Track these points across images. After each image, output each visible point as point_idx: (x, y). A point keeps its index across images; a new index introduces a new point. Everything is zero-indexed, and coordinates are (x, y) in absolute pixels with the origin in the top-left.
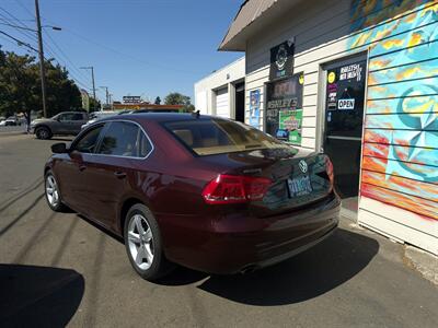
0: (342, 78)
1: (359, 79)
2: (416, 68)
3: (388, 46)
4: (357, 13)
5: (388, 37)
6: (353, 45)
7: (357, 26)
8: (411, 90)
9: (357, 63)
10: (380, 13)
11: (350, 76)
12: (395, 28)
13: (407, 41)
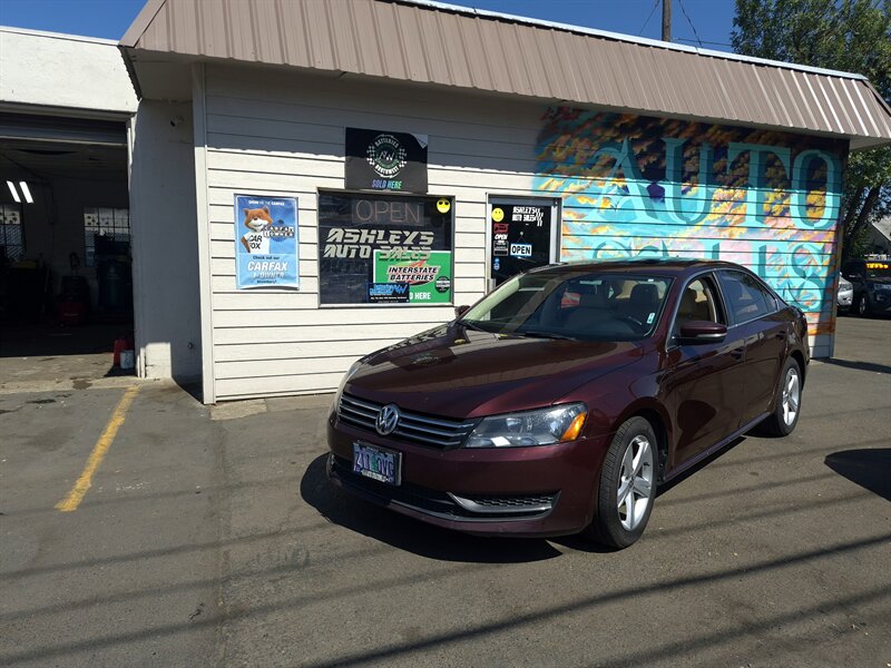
0: (515, 218)
1: (540, 224)
2: (608, 227)
3: (583, 201)
4: (544, 154)
5: (580, 192)
6: (542, 187)
7: (546, 167)
8: (604, 244)
9: (537, 207)
10: (572, 166)
11: (527, 218)
12: (588, 187)
13: (598, 202)
